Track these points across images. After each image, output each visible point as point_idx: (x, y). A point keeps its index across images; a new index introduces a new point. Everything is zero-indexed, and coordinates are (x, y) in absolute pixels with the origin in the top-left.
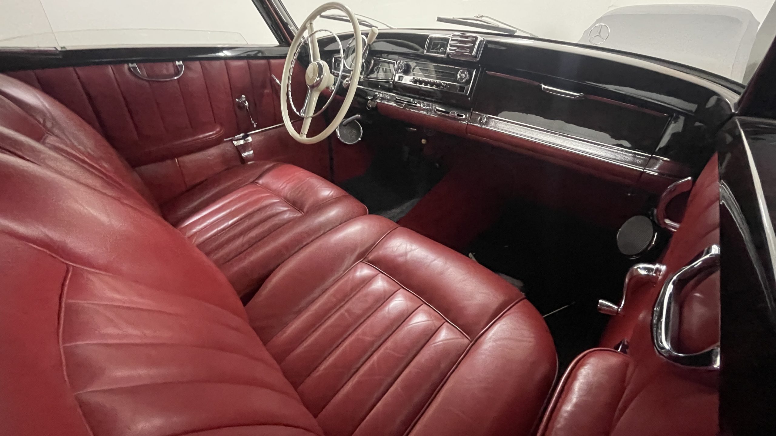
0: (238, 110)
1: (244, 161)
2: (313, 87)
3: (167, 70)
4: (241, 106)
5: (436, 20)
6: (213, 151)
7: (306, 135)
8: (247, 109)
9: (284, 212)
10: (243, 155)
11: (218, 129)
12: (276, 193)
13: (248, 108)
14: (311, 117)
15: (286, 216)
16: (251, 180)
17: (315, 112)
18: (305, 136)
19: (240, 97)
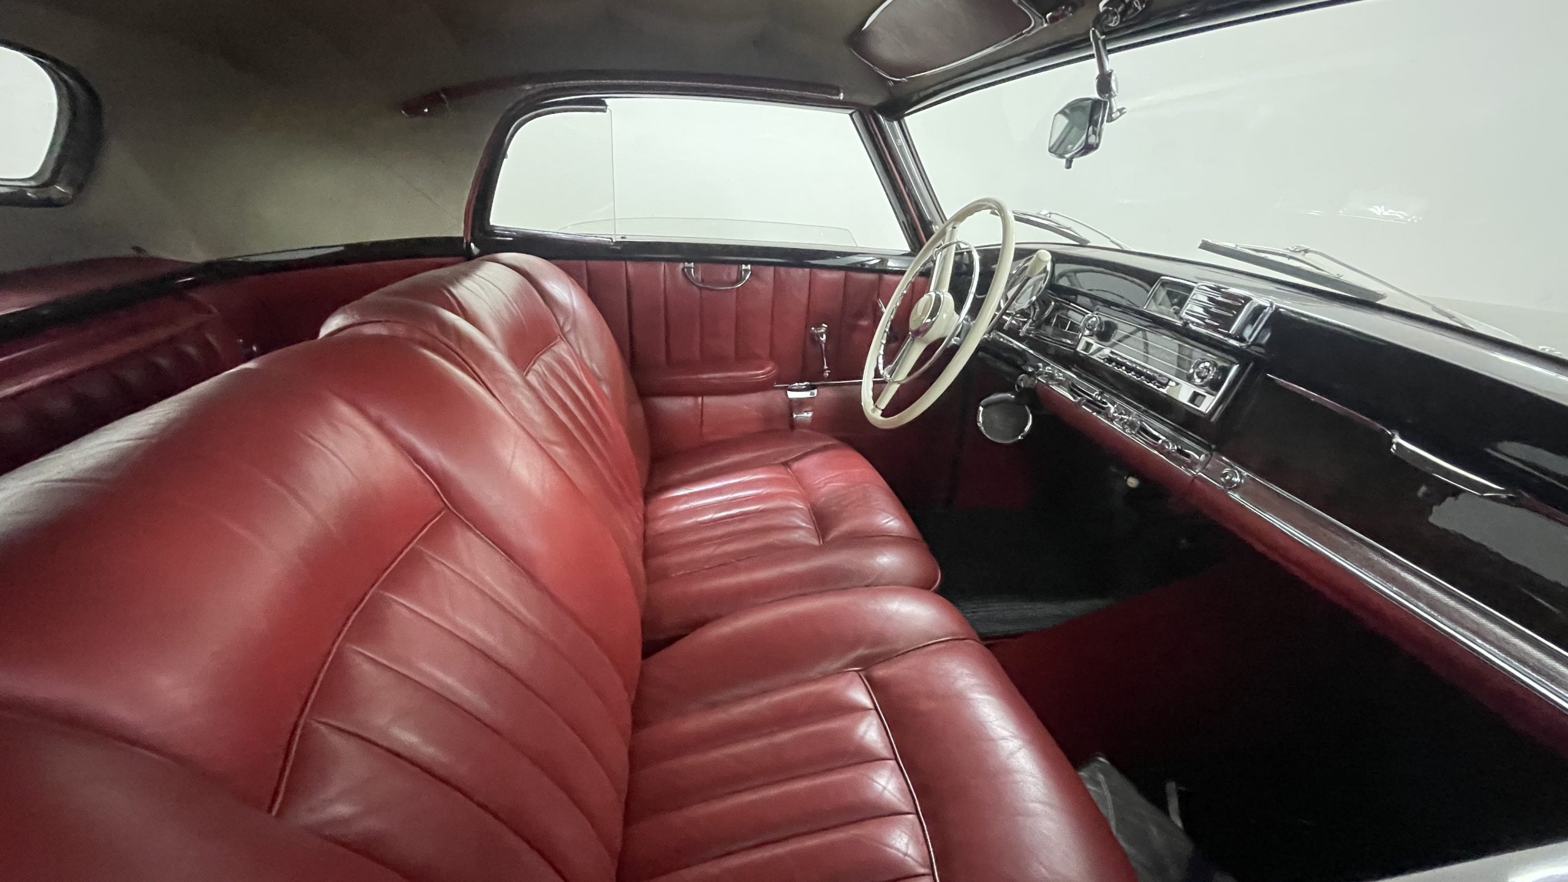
0: (808, 343)
1: (793, 425)
2: (917, 333)
3: (729, 274)
4: (814, 339)
5: (1199, 245)
6: (755, 400)
7: (882, 410)
8: (821, 346)
9: (799, 527)
10: (795, 416)
11: (769, 369)
12: (807, 494)
13: (823, 345)
14: (898, 382)
15: (798, 536)
16: (783, 460)
17: (909, 374)
18: (880, 412)
19: (819, 326)
